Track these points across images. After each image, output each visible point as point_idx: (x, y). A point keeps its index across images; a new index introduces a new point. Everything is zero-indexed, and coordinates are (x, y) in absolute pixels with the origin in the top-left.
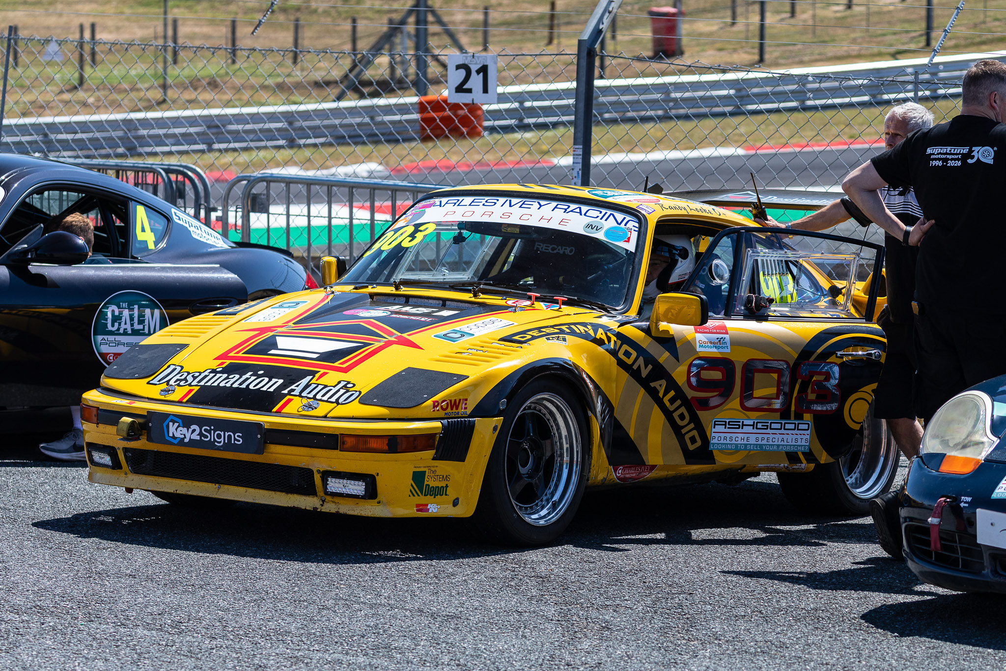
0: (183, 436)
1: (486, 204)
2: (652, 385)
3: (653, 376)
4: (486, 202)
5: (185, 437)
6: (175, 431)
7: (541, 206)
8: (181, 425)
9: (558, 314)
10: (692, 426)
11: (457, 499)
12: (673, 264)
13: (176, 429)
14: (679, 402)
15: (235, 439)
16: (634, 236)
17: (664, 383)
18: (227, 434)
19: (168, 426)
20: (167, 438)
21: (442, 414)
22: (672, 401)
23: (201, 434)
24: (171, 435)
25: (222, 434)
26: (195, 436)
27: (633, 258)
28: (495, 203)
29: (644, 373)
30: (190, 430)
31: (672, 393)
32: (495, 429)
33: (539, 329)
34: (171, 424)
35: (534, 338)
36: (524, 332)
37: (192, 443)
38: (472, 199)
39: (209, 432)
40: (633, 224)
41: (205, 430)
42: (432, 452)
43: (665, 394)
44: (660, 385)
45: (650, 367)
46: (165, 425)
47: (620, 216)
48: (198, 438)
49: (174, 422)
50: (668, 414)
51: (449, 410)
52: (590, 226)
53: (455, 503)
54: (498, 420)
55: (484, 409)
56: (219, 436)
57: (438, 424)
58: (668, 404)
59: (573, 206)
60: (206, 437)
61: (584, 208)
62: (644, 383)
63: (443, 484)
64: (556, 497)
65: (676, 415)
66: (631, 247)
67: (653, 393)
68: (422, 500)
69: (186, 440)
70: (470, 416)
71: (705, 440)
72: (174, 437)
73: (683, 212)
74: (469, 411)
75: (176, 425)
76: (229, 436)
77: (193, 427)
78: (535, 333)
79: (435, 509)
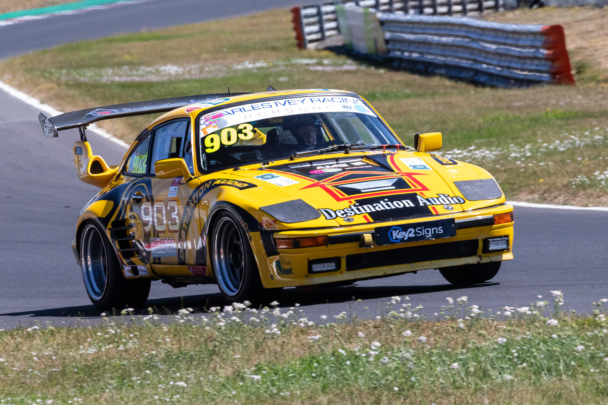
0: (403, 237)
5: (405, 237)
6: (396, 235)
8: (401, 230)
13: (398, 234)
15: (438, 231)
18: (433, 229)
19: (391, 234)
20: (391, 240)
23: (415, 233)
24: (394, 238)
25: (430, 229)
26: (412, 235)
30: (408, 232)
34: (394, 232)
37: (410, 239)
39: (421, 230)
41: (419, 230)
46: (389, 233)
48: (414, 235)
49: (396, 230)
56: (428, 231)
60: (419, 234)
69: (406, 239)
72: (396, 239)
75: (398, 231)
76: (435, 230)
77: (409, 230)
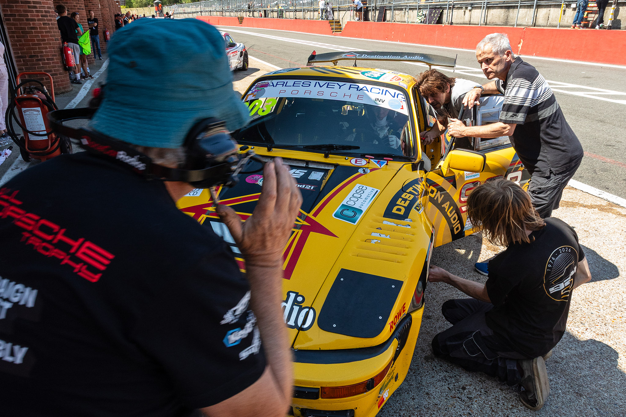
1: (304, 85)
2: (443, 206)
4: (303, 83)
7: (340, 86)
10: (458, 222)
11: (397, 375)
14: (454, 212)
16: (405, 104)
17: (448, 203)
22: (451, 212)
28: (310, 85)
29: (440, 201)
31: (451, 208)
38: (293, 81)
40: (401, 96)
43: (448, 210)
44: (446, 205)
45: (443, 196)
50: (448, 220)
53: (396, 378)
57: (395, 342)
58: (449, 214)
62: (439, 205)
65: (452, 219)
67: (443, 210)
70: (408, 316)
71: (463, 227)
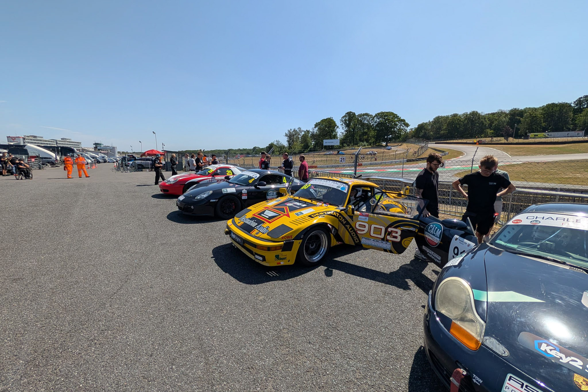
2: (346, 226)
3: (346, 224)
6: (232, 235)
9: (327, 208)
10: (356, 237)
11: (289, 260)
12: (357, 193)
14: (353, 231)
15: (239, 240)
16: (347, 189)
17: (349, 226)
21: (285, 240)
22: (351, 230)
26: (234, 237)
27: (346, 194)
29: (344, 223)
31: (351, 229)
32: (299, 243)
33: (319, 213)
35: (317, 216)
36: (315, 214)
40: (347, 187)
41: (236, 236)
42: (281, 250)
43: (349, 228)
44: (348, 226)
45: (346, 222)
47: (344, 185)
50: (350, 233)
51: (287, 239)
52: (338, 187)
53: (289, 261)
54: (301, 241)
55: (297, 238)
57: (283, 243)
58: (350, 231)
59: (335, 182)
61: (338, 183)
62: (344, 225)
63: (285, 257)
64: (321, 253)
65: (352, 234)
66: (346, 192)
67: (346, 228)
68: (279, 261)
70: (293, 240)
71: (360, 241)
73: (359, 184)
74: (293, 238)
75: (232, 233)
78: (317, 214)
79: (282, 263)
